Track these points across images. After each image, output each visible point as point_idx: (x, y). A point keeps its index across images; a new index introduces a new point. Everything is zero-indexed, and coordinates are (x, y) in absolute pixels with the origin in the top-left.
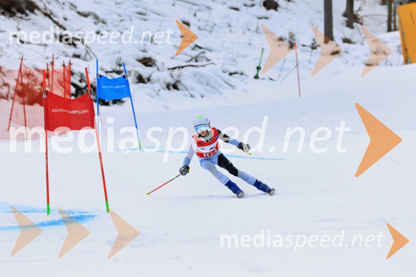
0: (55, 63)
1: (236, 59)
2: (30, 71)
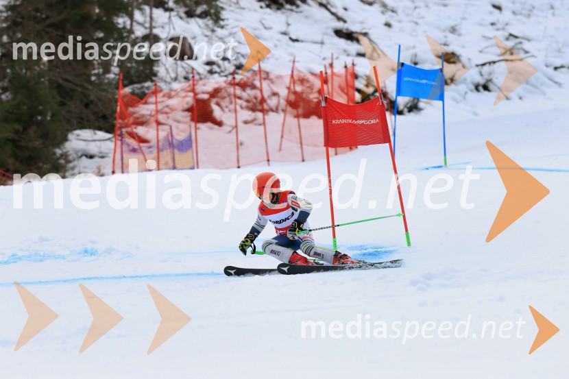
0: (334, 65)
1: (562, 50)
2: (305, 76)
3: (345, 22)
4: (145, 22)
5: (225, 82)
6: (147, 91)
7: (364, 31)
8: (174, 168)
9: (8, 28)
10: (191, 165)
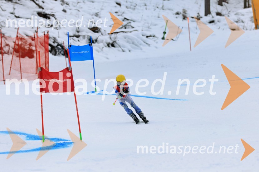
1: (150, 27)
2: (22, 36)
3: (43, 9)
7: (52, 14)
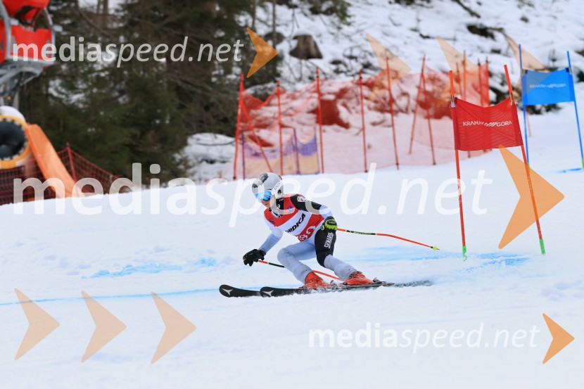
2: (435, 75)
3: (479, 17)
4: (268, 20)
5: (352, 82)
6: (270, 93)
7: (499, 26)
8: (298, 173)
9: (125, 28)
10: (316, 170)
